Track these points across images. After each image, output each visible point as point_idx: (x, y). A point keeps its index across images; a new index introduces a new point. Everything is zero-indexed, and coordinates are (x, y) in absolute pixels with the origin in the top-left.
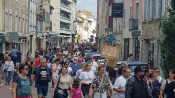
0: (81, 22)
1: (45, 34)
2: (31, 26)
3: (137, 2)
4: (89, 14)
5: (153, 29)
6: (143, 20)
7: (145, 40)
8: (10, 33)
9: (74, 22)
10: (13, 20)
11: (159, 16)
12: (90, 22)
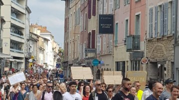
0: (36, 41)
3: (136, 14)
4: (44, 29)
5: (163, 48)
6: (148, 37)
7: (151, 63)
9: (28, 40)
11: (173, 32)
12: (46, 40)
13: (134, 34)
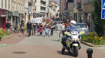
0: (52, 7)
1: (33, 12)
2: (25, 8)
4: (56, 3)
5: (89, 8)
6: (84, 3)
7: (85, 13)
8: (15, 11)
9: (48, 6)
10: (16, 5)
11: (92, 1)
12: (56, 7)
13: (79, 2)
